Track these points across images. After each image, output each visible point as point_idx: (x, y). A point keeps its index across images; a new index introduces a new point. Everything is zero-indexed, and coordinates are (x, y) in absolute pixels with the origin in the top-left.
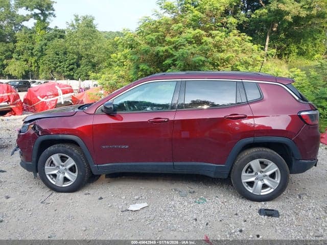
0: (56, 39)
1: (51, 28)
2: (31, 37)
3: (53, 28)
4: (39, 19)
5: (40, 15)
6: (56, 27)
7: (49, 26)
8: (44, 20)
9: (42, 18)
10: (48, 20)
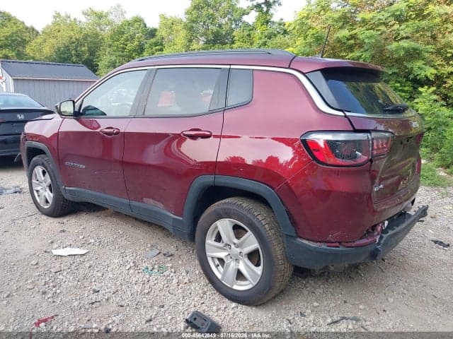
0: (278, 35)
1: (275, 21)
2: (249, 35)
3: (278, 21)
4: (261, 11)
5: (263, 6)
6: (282, 19)
7: (272, 20)
8: (267, 11)
9: (265, 9)
10: (271, 11)
